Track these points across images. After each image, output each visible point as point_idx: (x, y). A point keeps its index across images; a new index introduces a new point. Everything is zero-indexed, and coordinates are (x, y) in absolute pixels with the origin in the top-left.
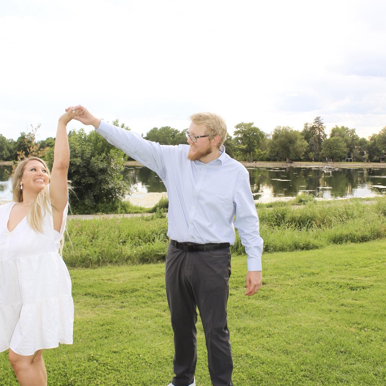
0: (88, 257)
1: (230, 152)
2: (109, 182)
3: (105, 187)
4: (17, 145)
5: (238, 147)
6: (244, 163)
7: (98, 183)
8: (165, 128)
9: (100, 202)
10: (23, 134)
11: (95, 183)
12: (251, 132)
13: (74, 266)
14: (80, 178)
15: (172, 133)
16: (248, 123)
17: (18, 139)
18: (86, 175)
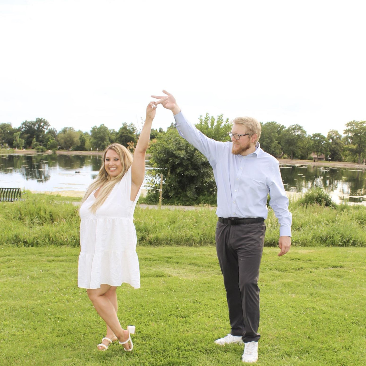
0: (192, 238)
1: (338, 152)
2: (211, 176)
3: (207, 180)
4: (118, 136)
5: (348, 147)
6: (353, 164)
7: (201, 175)
8: (270, 124)
9: (202, 195)
10: (125, 125)
11: (198, 175)
12: (363, 132)
13: (180, 245)
14: (183, 170)
15: (278, 129)
16: (360, 121)
17: (120, 129)
18: (189, 168)
